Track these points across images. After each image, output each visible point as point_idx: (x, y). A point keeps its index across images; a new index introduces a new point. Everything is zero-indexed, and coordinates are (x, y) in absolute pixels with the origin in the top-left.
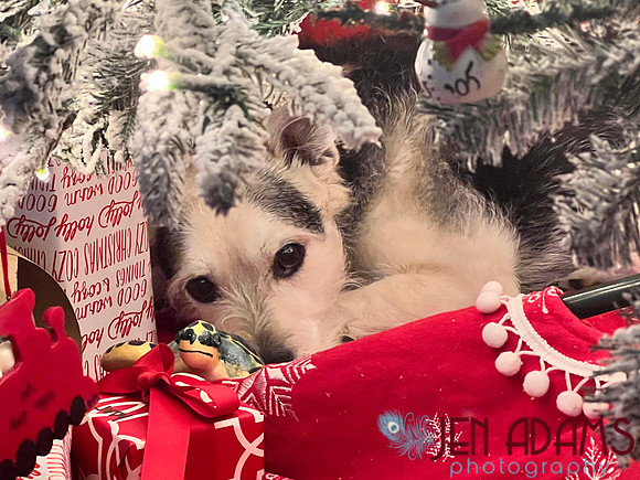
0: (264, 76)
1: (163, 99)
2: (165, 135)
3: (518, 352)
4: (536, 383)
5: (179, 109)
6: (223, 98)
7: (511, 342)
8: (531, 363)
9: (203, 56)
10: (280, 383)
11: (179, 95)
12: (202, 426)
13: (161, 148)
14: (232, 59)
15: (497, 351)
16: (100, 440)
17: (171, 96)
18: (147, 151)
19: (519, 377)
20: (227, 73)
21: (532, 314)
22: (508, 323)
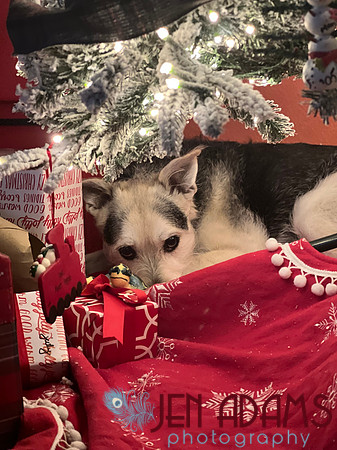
1: (172, 95)
3: (290, 268)
4: (300, 280)
5: (180, 100)
6: (203, 94)
7: (286, 263)
8: (296, 272)
9: (191, 75)
10: (163, 291)
12: (129, 308)
14: (204, 79)
15: (279, 268)
16: (78, 315)
17: (175, 94)
19: (291, 279)
20: (203, 83)
21: (295, 250)
22: (283, 254)
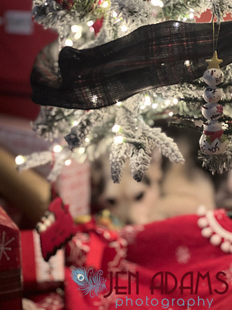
0: (150, 140)
1: (119, 145)
2: (119, 156)
5: (124, 148)
6: (138, 146)
9: (132, 133)
11: (124, 144)
13: (118, 160)
14: (141, 134)
17: (122, 144)
18: (114, 161)
20: (139, 138)
